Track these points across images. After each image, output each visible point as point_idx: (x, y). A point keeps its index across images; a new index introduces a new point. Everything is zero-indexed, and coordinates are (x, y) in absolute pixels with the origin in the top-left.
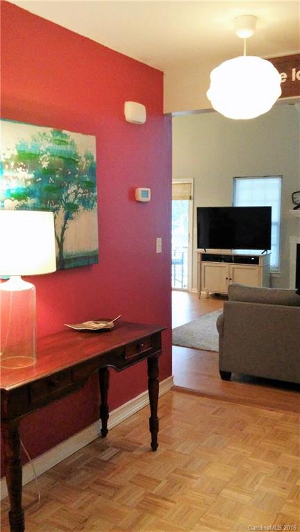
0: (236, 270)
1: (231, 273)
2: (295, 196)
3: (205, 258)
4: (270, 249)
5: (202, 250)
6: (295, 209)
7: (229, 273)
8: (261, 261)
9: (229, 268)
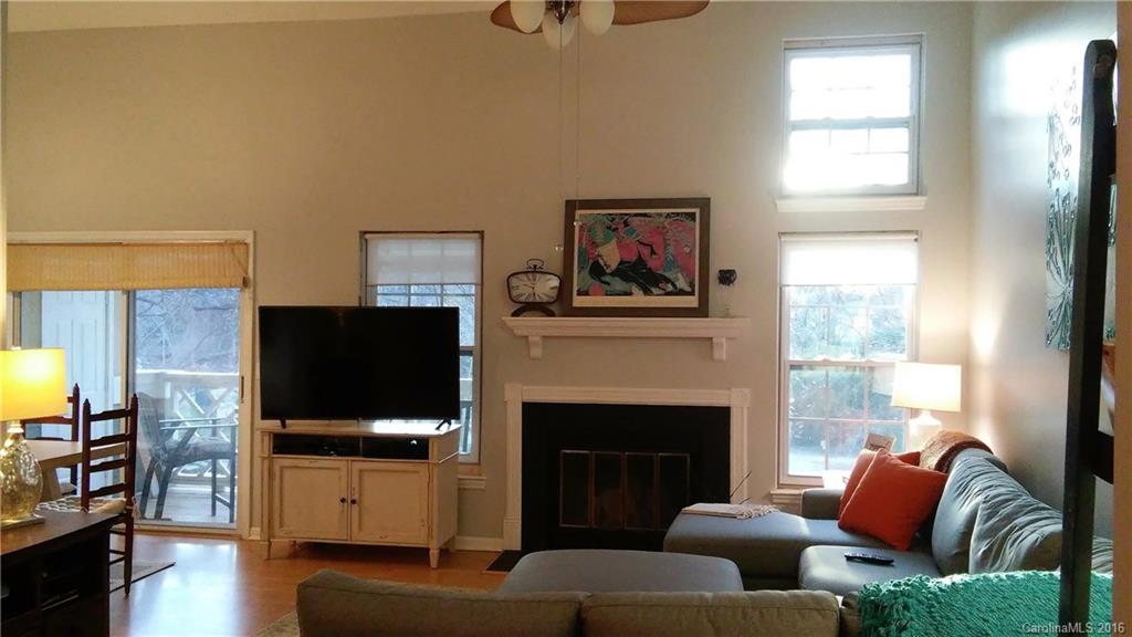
0: (368, 479)
1: (355, 484)
2: (514, 282)
3: (284, 445)
4: (457, 417)
5: (274, 425)
6: (515, 314)
7: (349, 484)
8: (433, 450)
9: (349, 473)
